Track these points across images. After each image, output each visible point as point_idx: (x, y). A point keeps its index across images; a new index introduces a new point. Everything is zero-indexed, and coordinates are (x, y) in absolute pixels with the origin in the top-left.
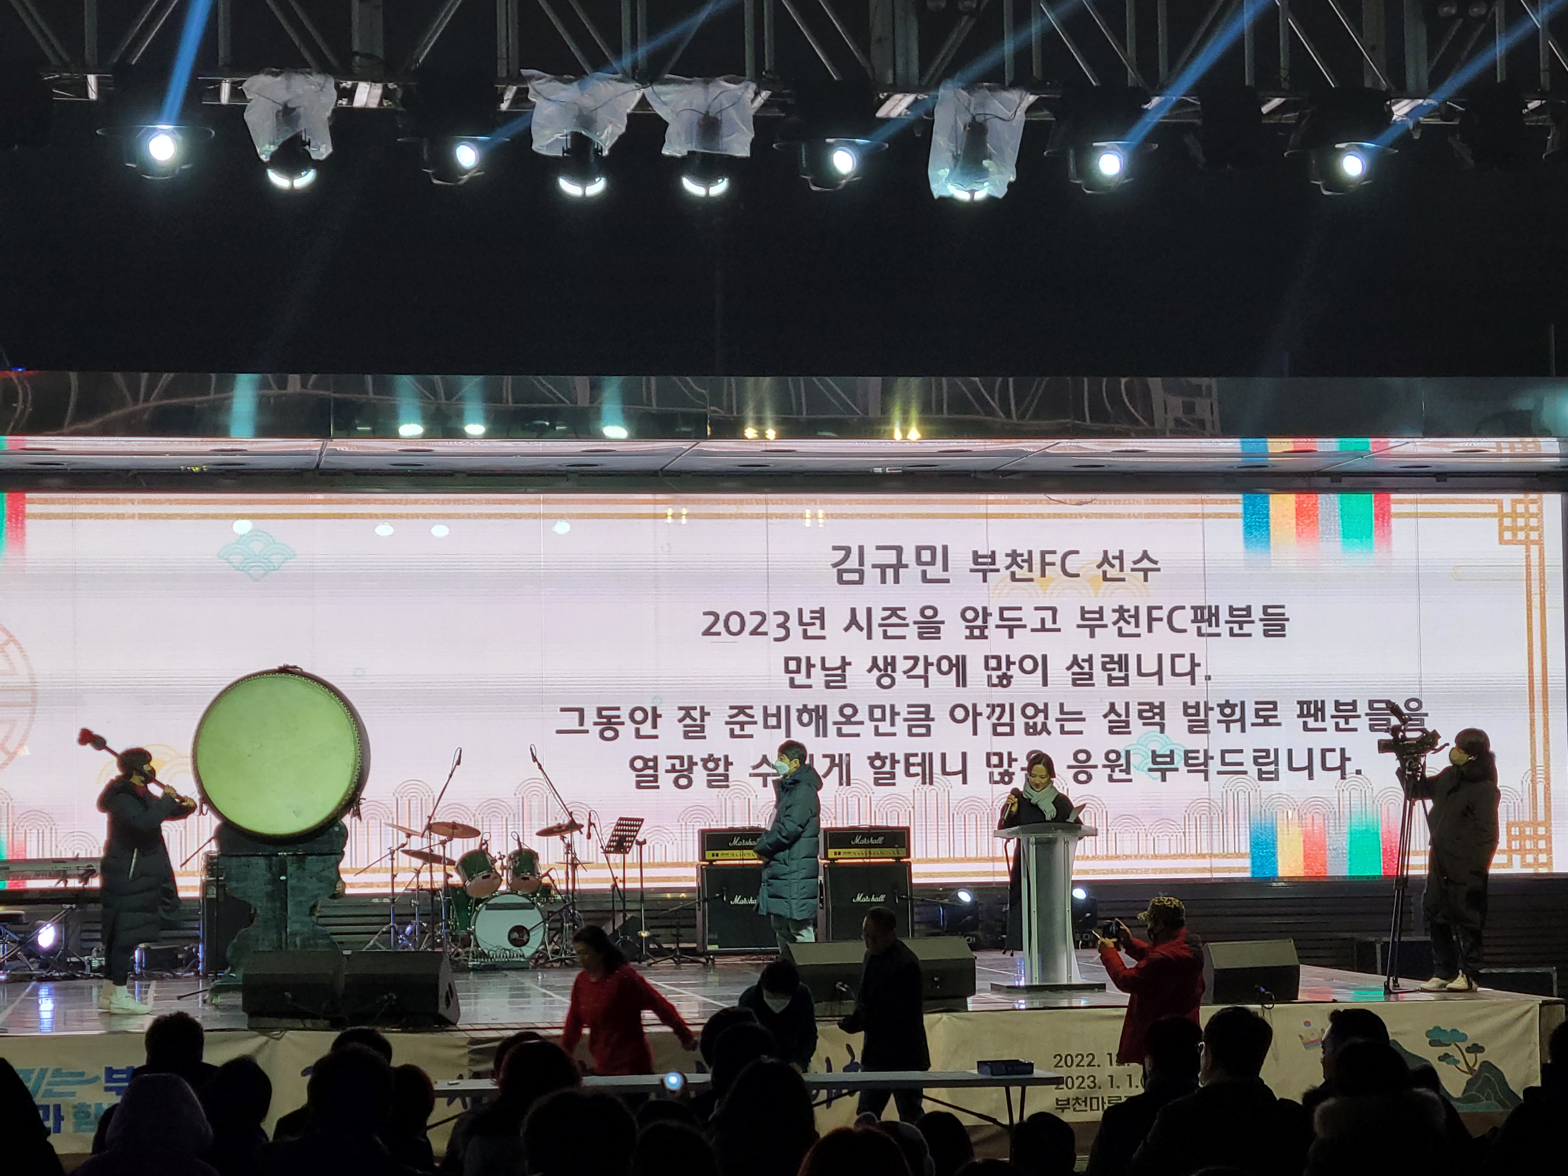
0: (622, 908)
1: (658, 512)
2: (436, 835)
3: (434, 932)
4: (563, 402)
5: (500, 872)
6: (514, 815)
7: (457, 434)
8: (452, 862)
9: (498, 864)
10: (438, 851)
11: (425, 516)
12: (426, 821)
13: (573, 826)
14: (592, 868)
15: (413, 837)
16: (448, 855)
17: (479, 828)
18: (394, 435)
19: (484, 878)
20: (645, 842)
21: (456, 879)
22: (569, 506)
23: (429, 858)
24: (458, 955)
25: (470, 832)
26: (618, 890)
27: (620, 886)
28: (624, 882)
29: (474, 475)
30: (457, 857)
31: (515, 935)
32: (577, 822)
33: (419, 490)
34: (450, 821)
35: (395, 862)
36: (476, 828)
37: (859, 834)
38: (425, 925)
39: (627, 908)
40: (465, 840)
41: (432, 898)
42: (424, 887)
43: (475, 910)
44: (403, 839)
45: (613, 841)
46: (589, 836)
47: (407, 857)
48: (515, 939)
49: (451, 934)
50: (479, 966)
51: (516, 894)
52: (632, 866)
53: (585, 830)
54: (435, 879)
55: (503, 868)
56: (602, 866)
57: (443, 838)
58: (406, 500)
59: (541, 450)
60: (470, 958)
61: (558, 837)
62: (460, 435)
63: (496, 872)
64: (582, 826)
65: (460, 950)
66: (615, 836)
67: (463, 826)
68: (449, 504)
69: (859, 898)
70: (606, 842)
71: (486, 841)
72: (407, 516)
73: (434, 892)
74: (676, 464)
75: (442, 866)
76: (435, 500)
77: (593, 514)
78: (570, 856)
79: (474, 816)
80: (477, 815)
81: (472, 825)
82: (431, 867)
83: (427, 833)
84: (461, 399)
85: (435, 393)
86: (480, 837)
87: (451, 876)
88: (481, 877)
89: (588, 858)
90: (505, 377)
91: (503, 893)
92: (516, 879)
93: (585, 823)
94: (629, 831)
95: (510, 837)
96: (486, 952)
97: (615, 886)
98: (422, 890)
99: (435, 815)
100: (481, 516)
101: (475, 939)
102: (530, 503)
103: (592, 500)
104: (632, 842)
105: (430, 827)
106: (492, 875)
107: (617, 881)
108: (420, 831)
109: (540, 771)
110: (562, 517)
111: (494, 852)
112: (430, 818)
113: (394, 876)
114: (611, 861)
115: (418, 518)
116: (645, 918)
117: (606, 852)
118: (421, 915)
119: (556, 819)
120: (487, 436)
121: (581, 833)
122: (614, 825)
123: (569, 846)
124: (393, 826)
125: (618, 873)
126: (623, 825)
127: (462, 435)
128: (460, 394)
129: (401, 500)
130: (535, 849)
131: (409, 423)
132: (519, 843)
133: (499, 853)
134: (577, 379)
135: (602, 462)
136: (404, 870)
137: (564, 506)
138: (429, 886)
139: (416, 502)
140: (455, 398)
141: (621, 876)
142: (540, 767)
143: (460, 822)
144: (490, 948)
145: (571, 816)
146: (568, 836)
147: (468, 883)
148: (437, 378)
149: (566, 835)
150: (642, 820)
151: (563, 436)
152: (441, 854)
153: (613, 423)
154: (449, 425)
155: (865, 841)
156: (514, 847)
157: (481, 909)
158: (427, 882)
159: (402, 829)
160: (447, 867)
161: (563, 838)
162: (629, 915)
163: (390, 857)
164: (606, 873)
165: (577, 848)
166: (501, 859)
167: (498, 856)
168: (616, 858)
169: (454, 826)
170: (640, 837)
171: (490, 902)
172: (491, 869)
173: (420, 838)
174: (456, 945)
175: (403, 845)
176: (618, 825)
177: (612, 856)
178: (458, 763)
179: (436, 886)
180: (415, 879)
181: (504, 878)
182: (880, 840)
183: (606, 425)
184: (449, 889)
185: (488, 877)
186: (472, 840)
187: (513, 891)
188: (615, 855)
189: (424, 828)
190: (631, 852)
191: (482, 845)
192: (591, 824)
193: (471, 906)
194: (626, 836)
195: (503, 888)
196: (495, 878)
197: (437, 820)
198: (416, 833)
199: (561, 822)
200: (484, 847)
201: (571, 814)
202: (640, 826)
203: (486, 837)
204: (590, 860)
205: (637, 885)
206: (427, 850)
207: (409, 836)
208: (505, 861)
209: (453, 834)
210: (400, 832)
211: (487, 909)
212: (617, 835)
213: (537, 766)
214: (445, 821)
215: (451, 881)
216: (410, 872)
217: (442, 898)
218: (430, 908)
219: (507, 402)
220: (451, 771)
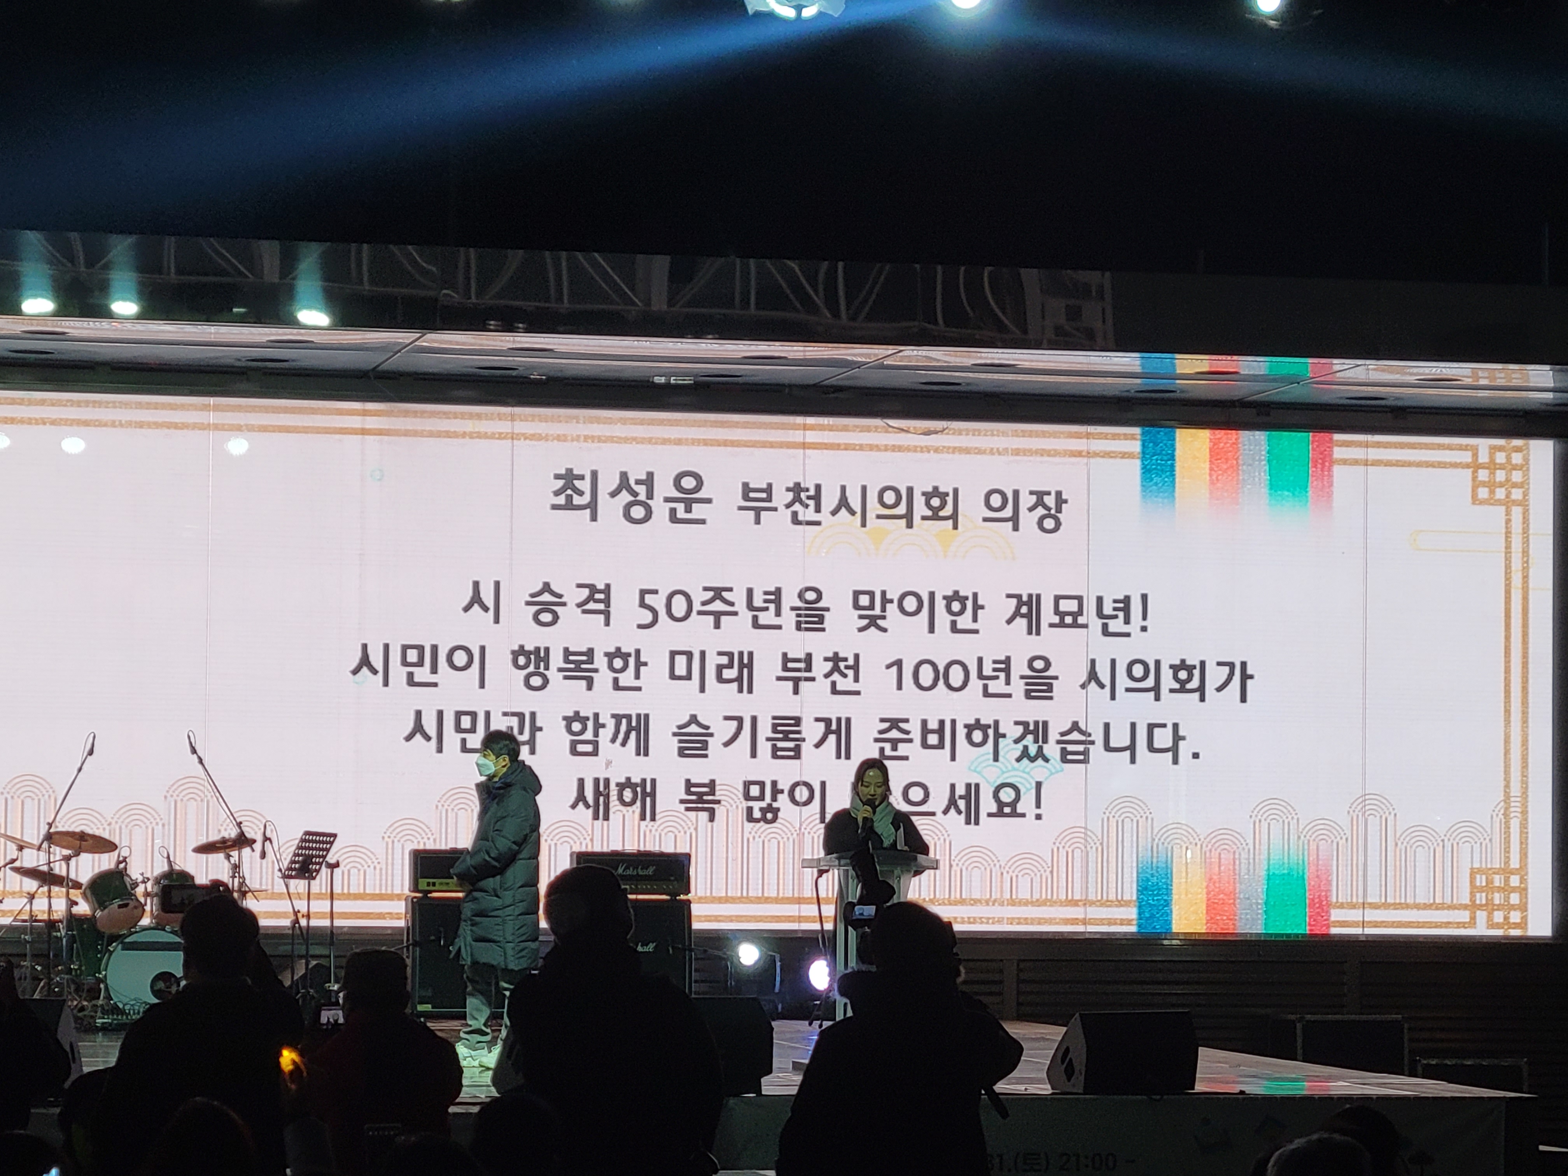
0: (304, 953)
1: (367, 427)
2: (58, 849)
3: (50, 979)
4: (243, 274)
5: (142, 900)
6: (163, 825)
7: (102, 312)
8: (77, 885)
9: (140, 890)
10: (60, 869)
11: (53, 422)
12: (44, 830)
13: (242, 841)
14: (266, 899)
15: (26, 851)
16: (72, 876)
17: (117, 842)
18: (14, 311)
19: (120, 906)
20: (337, 865)
21: (83, 908)
22: (249, 414)
23: (48, 878)
24: (82, 1009)
25: (103, 845)
26: (300, 927)
27: (303, 922)
28: (308, 916)
29: (121, 369)
30: (85, 878)
31: (161, 985)
32: (248, 836)
33: (46, 386)
34: (78, 830)
36: (112, 840)
37: (623, 862)
38: (39, 968)
39: (311, 952)
40: (97, 855)
41: (50, 934)
42: (39, 918)
43: (107, 950)
44: (12, 851)
45: (295, 862)
46: (263, 855)
47: (18, 877)
48: (160, 991)
49: (73, 981)
50: (110, 1024)
51: (164, 930)
52: (320, 897)
54: (54, 908)
55: (147, 894)
56: (279, 896)
57: (67, 852)
58: (29, 400)
59: (212, 338)
60: (99, 1014)
61: (221, 856)
62: (105, 313)
63: (137, 900)
64: (254, 841)
65: (85, 1003)
66: (298, 855)
67: (94, 837)
68: (87, 406)
70: (286, 864)
71: (126, 858)
72: (29, 421)
73: (52, 924)
74: (395, 363)
75: (64, 890)
76: (68, 401)
77: (279, 426)
78: (236, 880)
79: (110, 824)
80: (113, 822)
81: (106, 835)
82: (49, 891)
83: (45, 845)
84: (107, 267)
85: (72, 260)
86: (116, 852)
87: (76, 904)
88: (116, 905)
89: (261, 884)
90: (167, 238)
91: (145, 929)
92: (164, 910)
93: (259, 838)
94: (316, 849)
95: (156, 853)
96: (121, 1006)
97: (297, 921)
98: (36, 921)
99: (57, 821)
100: (130, 424)
101: (107, 989)
102: (196, 409)
103: (280, 408)
104: (320, 864)
105: (50, 838)
106: (132, 904)
107: (299, 915)
108: (36, 842)
109: (200, 766)
110: (238, 428)
111: (135, 872)
112: (50, 825)
114: (292, 890)
115: (44, 423)
116: (336, 967)
117: (286, 877)
118: (34, 956)
119: (219, 831)
120: (142, 316)
121: (253, 850)
122: (297, 842)
123: (236, 868)
125: (301, 906)
126: (309, 841)
127: (107, 314)
128: (107, 259)
129: (23, 399)
130: (190, 869)
131: (35, 296)
132: (170, 862)
133: (142, 874)
134: (264, 244)
135: (295, 357)
136: (13, 894)
137: (242, 414)
138: (45, 917)
139: (42, 402)
140: (99, 266)
141: (304, 910)
142: (201, 761)
143: (90, 832)
144: (125, 1000)
145: (240, 828)
146: (235, 854)
147: (98, 914)
148: (74, 236)
149: (232, 853)
150: (335, 836)
151: (242, 320)
152: (64, 873)
153: (309, 307)
154: (91, 301)
155: (630, 872)
156: (161, 867)
157: (115, 948)
158: (44, 912)
159: (12, 839)
160: (71, 891)
161: (228, 857)
162: (314, 963)
164: (285, 906)
165: (246, 870)
166: (143, 882)
167: (140, 879)
168: (298, 885)
169: (82, 837)
170: (331, 858)
171: (127, 940)
172: (131, 895)
173: (35, 852)
174: (80, 997)
175: (13, 861)
176: (302, 840)
177: (293, 883)
178: (91, 752)
179: (55, 916)
180: (28, 907)
181: (148, 908)
182: (650, 871)
183: (300, 309)
184: (73, 920)
185: (126, 905)
186: (105, 856)
187: (159, 926)
188: (297, 881)
189: (41, 837)
190: (318, 877)
191: (120, 862)
192: (266, 839)
193: (102, 945)
194: (313, 856)
195: (146, 921)
196: (136, 907)
197: (60, 829)
198: (30, 846)
199: (227, 836)
200: (122, 866)
201: (239, 824)
202: (332, 843)
203: (125, 853)
204: (264, 888)
205: (326, 923)
206: (45, 868)
207: (21, 848)
208: (149, 885)
209: (80, 847)
210: (8, 843)
211: (123, 949)
212: (302, 855)
213: (196, 760)
214: (70, 830)
215: (75, 910)
216: (21, 897)
217: (63, 932)
218: (45, 946)
219: (169, 274)
220: (79, 765)
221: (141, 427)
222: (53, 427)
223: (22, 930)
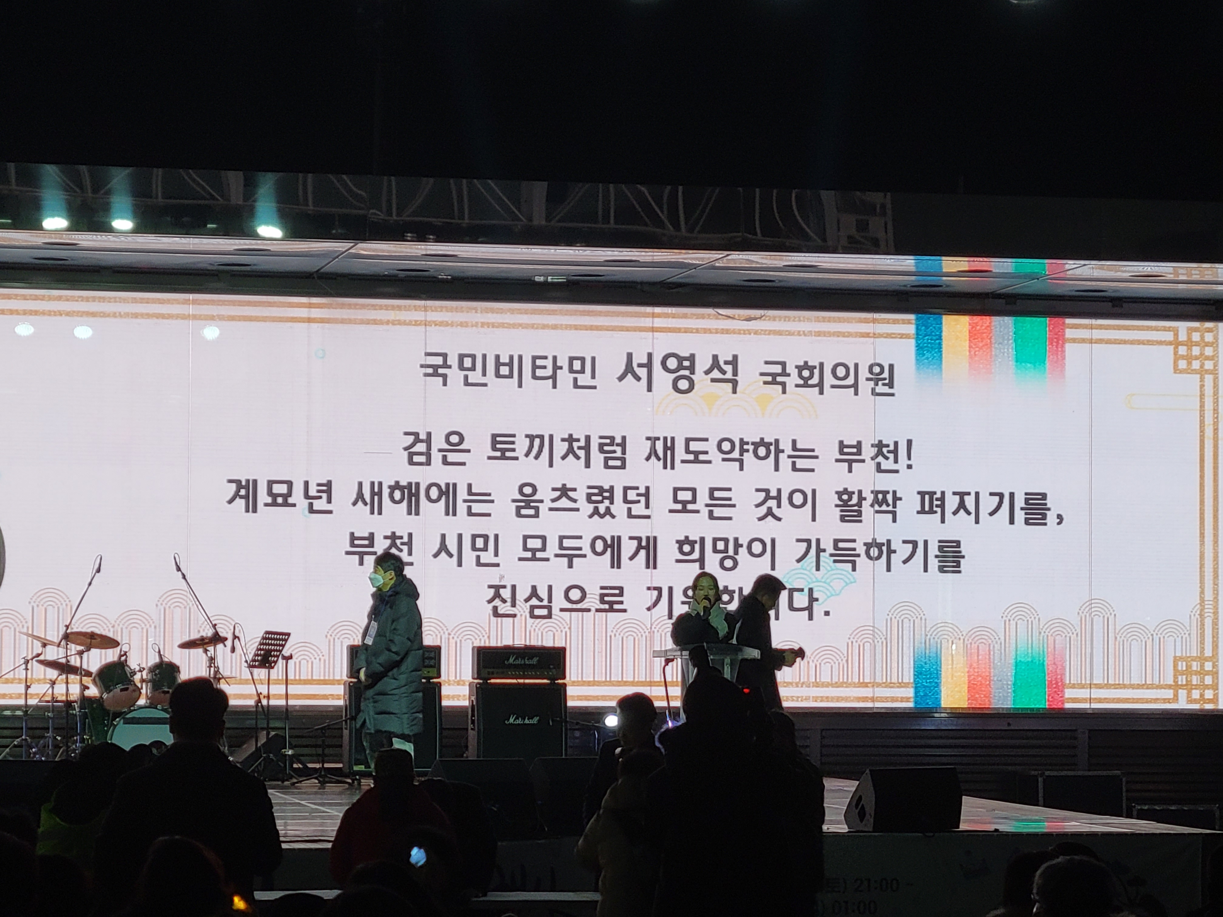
0: (265, 726)
1: (313, 316)
2: (73, 646)
3: (68, 747)
4: (213, 198)
5: (139, 685)
6: (155, 627)
7: (105, 228)
8: (88, 674)
9: (137, 677)
10: (75, 661)
11: (68, 314)
12: (62, 633)
13: (217, 639)
14: (236, 684)
15: (49, 647)
16: (85, 666)
17: (119, 639)
18: (36, 226)
19: (122, 690)
20: (291, 657)
21: (93, 691)
22: (219, 307)
23: (65, 668)
25: (109, 643)
26: (262, 705)
27: (264, 702)
28: (268, 697)
29: (119, 272)
30: (94, 668)
32: (221, 634)
33: (61, 286)
34: (89, 630)
35: (29, 672)
36: (115, 638)
37: (514, 654)
38: (59, 738)
39: (271, 725)
40: (103, 651)
41: (67, 712)
42: (59, 699)
43: (112, 724)
44: (38, 648)
45: (258, 655)
46: (233, 650)
47: (42, 667)
51: (156, 708)
52: (277, 682)
53: (229, 643)
54: (71, 691)
55: (143, 681)
56: (246, 682)
57: (80, 648)
58: (49, 296)
59: (191, 248)
61: (200, 651)
62: (107, 229)
63: (135, 685)
64: (226, 639)
66: (260, 650)
67: (101, 636)
68: (94, 301)
69: (511, 720)
70: (250, 656)
71: (126, 653)
72: (49, 313)
73: (69, 704)
74: (333, 267)
75: (78, 677)
76: (79, 297)
77: (243, 316)
78: (212, 669)
79: (113, 627)
80: (116, 625)
81: (111, 635)
82: (67, 678)
83: (63, 643)
84: (109, 193)
85: (81, 187)
86: (119, 648)
87: (88, 688)
88: (119, 690)
89: (231, 672)
90: (155, 170)
91: (141, 707)
92: (157, 693)
93: (230, 636)
94: (274, 645)
95: (150, 650)
97: (259, 701)
98: (57, 701)
99: (72, 625)
100: (127, 315)
102: (179, 303)
103: (244, 301)
104: (278, 656)
105: (67, 637)
106: (131, 688)
107: (261, 697)
108: (56, 640)
109: (183, 581)
110: (212, 318)
111: (133, 663)
112: (67, 627)
113: (28, 687)
114: (255, 677)
115: (61, 315)
116: (290, 737)
117: (250, 667)
118: (55, 729)
119: (199, 631)
120: (136, 231)
121: (225, 646)
122: (259, 639)
123: (212, 660)
124: (28, 635)
125: (263, 689)
126: (269, 639)
127: (109, 229)
128: (109, 186)
129: (44, 296)
130: (176, 661)
131: (53, 216)
132: (160, 655)
133: (139, 665)
134: (231, 174)
135: (255, 262)
136: (39, 681)
137: (215, 307)
138: (64, 698)
139: (59, 298)
140: (102, 192)
141: (265, 692)
142: (184, 577)
143: (99, 632)
145: (215, 629)
146: (211, 649)
147: (105, 696)
148: (83, 168)
149: (208, 648)
150: (289, 635)
151: (214, 233)
152: (78, 664)
153: (267, 223)
154: (95, 219)
155: (519, 662)
156: (154, 660)
157: (118, 722)
158: (63, 695)
159: (38, 638)
160: (84, 678)
161: (206, 651)
162: (273, 733)
163: (24, 666)
164: (250, 689)
165: (219, 662)
166: (140, 671)
167: (137, 668)
168: (261, 673)
169: (92, 636)
170: (286, 652)
171: (127, 716)
172: (131, 682)
173: (56, 648)
175: (39, 655)
176: (264, 638)
177: (256, 671)
178: (98, 571)
179: (71, 698)
180: (50, 691)
181: (144, 691)
182: (535, 661)
183: (260, 225)
184: (85, 701)
185: (127, 689)
186: (110, 651)
187: (152, 705)
188: (260, 670)
189: (60, 636)
190: (276, 667)
191: (121, 656)
192: (235, 637)
193: (108, 720)
194: (272, 651)
195: (142, 702)
196: (134, 691)
197: (75, 630)
198: (52, 643)
199: (205, 635)
200: (123, 658)
201: (214, 626)
202: (286, 640)
203: (125, 648)
204: (234, 675)
205: (282, 702)
206: (63, 661)
207: (44, 645)
208: (144, 673)
209: (90, 644)
210: (35, 641)
211: (124, 723)
212: (263, 650)
213: (181, 576)
214: (84, 630)
215: (87, 693)
216: (45, 683)
217: (77, 710)
218: (64, 721)
219: (157, 197)
220: (89, 580)
221: (136, 317)
222: (68, 318)
223: (47, 709)
